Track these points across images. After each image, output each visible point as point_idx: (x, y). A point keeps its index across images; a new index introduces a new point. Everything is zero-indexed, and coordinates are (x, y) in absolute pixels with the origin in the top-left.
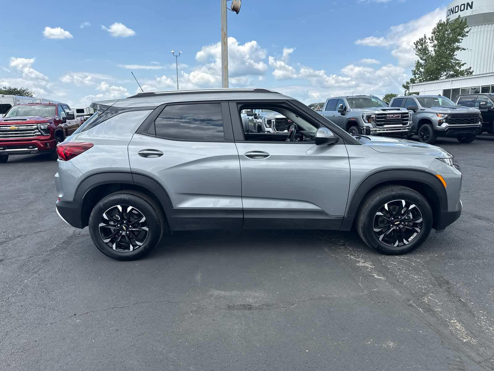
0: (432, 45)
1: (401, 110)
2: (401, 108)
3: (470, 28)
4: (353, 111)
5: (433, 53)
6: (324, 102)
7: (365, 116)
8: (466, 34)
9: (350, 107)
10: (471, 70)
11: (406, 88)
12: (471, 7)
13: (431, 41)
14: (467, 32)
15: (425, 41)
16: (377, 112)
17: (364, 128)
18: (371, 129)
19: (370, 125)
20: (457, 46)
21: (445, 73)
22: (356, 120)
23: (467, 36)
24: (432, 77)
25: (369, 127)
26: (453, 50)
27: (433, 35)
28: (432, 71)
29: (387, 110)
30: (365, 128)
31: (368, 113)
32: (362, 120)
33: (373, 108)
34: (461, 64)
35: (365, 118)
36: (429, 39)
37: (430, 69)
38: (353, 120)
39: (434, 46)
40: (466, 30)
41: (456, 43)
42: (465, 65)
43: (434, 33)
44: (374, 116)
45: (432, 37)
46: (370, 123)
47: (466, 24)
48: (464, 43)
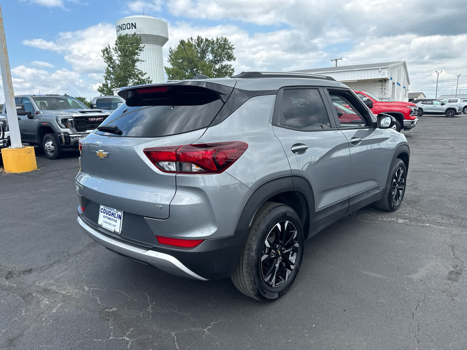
0: (117, 55)
1: (104, 113)
2: (102, 110)
3: (144, 44)
4: (43, 114)
5: (118, 62)
6: (3, 104)
7: (60, 119)
8: (142, 49)
9: (39, 109)
10: (150, 80)
11: (101, 92)
12: (135, 27)
13: (115, 51)
14: (143, 48)
15: (110, 51)
16: (75, 115)
17: (61, 135)
18: (70, 135)
19: (68, 130)
20: (137, 58)
21: (132, 81)
22: (50, 125)
23: (143, 51)
24: (122, 83)
25: (67, 133)
26: (134, 61)
27: (116, 46)
28: (121, 78)
29: (87, 113)
30: (63, 134)
31: (63, 116)
32: (58, 125)
33: (71, 110)
34: (143, 73)
35: (60, 122)
36: (113, 49)
37: (120, 76)
38: (44, 125)
39: (120, 56)
40: (142, 45)
41: (136, 56)
42: (146, 74)
43: (116, 44)
44: (72, 119)
45: (116, 48)
46: (68, 128)
47: (141, 41)
48: (142, 55)
